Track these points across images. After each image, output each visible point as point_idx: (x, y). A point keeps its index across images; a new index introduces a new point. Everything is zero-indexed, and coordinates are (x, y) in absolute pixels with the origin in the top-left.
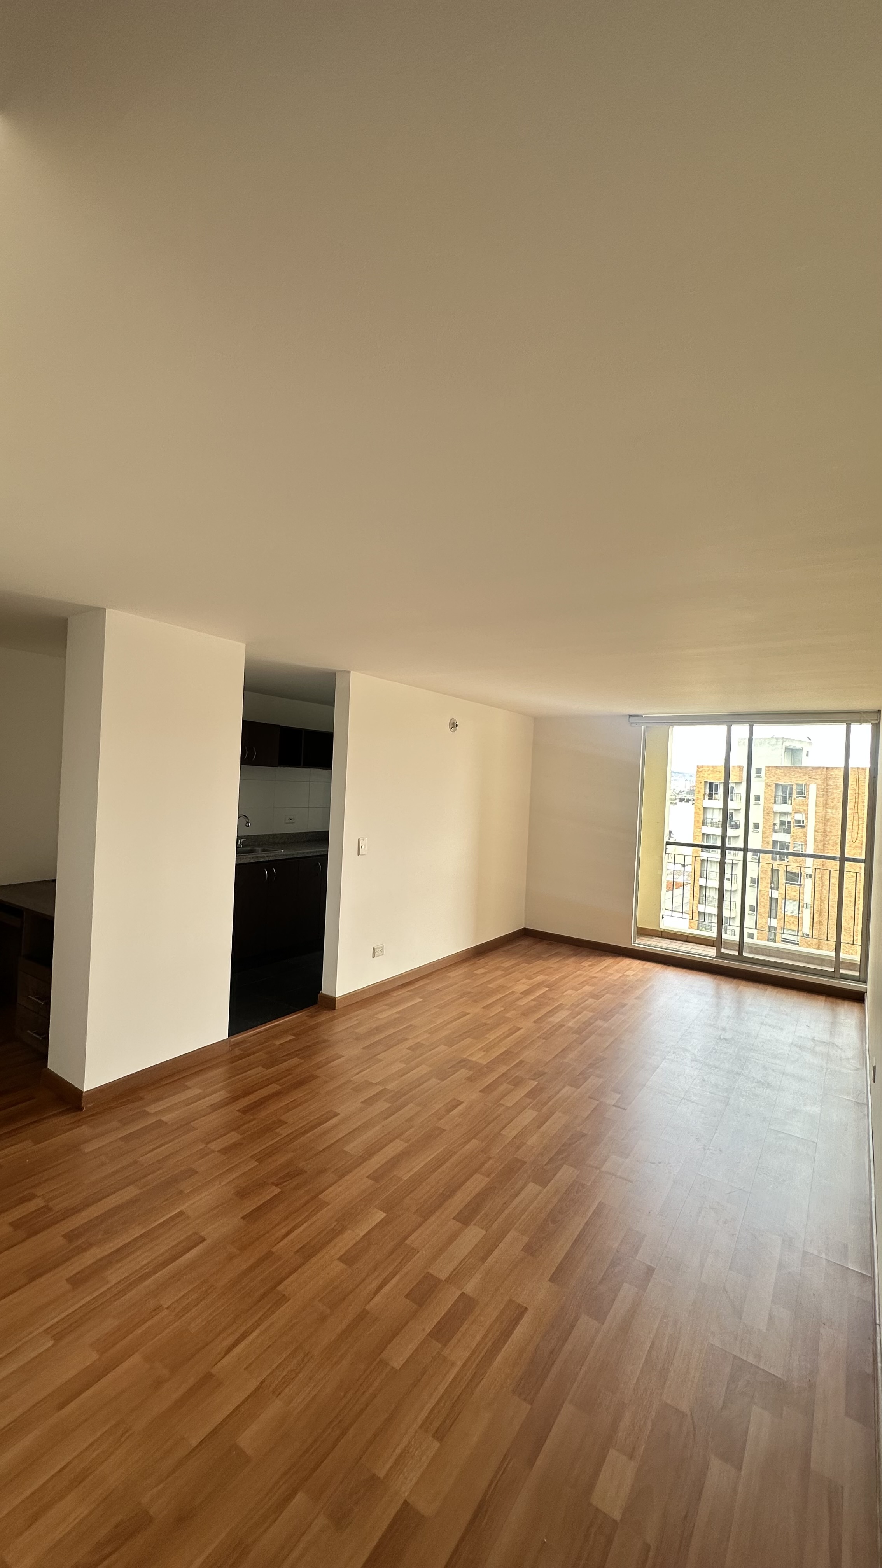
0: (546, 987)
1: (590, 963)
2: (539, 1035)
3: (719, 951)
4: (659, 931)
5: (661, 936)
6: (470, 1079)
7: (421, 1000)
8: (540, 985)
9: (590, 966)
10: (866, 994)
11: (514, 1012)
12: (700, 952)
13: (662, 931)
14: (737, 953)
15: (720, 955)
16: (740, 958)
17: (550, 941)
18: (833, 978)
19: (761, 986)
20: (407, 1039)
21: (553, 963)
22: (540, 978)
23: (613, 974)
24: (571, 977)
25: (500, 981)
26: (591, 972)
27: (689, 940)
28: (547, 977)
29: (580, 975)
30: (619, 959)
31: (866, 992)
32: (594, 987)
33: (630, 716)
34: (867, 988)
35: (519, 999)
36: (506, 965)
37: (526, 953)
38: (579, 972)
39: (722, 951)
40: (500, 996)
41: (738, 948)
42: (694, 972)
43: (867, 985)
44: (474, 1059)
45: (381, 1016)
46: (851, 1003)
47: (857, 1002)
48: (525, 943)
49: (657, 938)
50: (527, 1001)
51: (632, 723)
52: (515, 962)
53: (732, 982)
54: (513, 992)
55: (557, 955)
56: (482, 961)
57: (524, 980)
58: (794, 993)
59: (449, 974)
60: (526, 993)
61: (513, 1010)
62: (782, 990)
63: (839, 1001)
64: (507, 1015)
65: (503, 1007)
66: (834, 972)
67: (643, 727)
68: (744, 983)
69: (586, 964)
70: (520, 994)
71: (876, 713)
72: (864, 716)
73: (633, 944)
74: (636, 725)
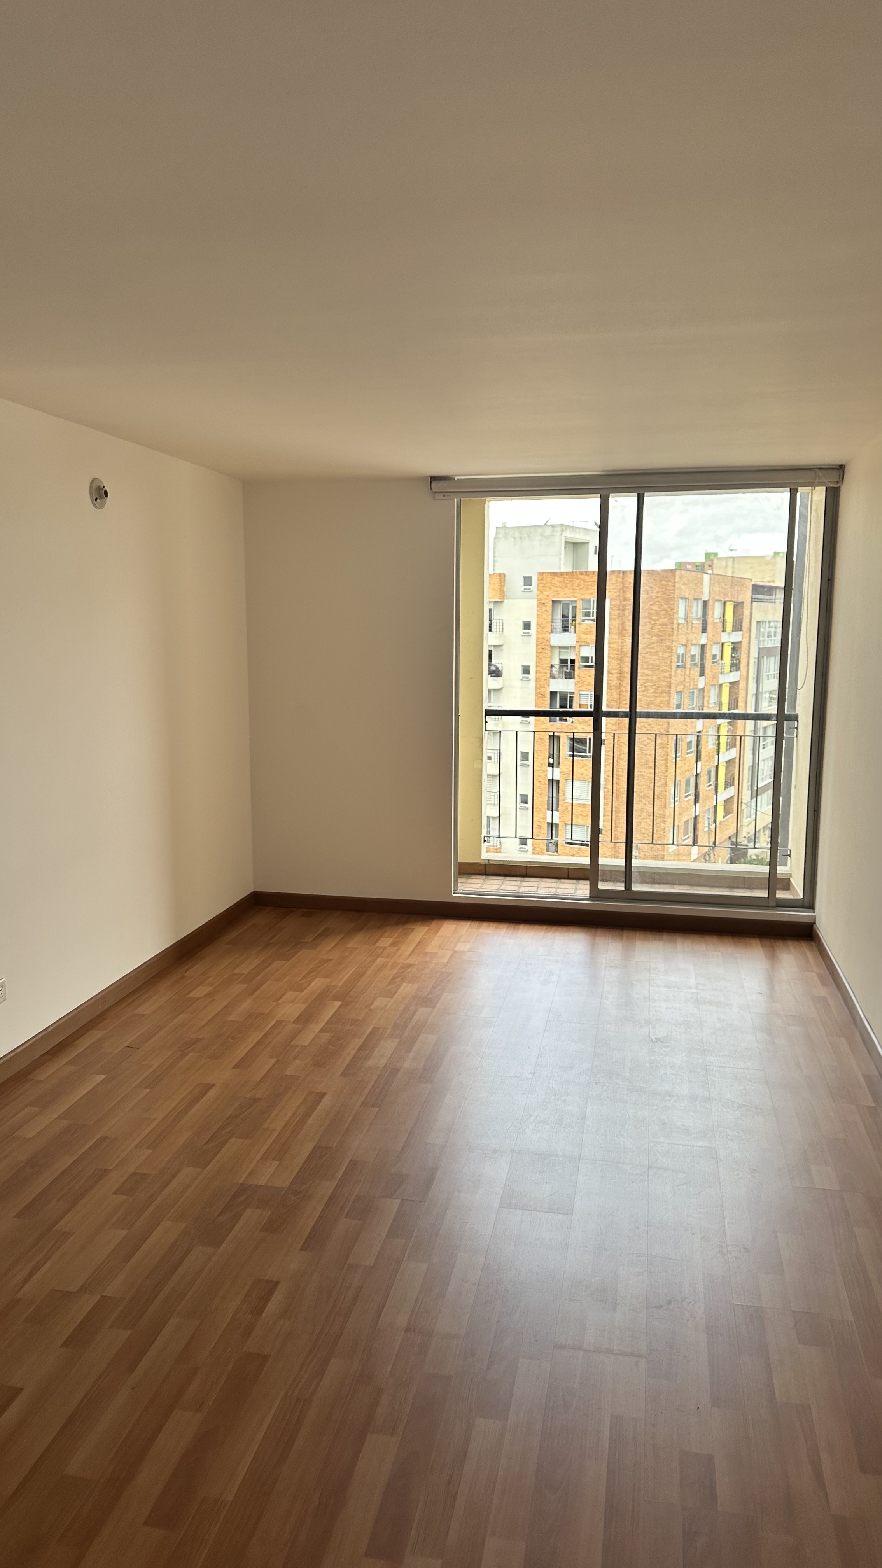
0: (336, 998)
1: (391, 940)
2: (362, 1099)
3: (594, 887)
4: (480, 865)
5: (484, 872)
6: (272, 1227)
7: (103, 1077)
8: (322, 999)
9: (392, 945)
10: (814, 926)
11: (298, 1062)
12: (552, 892)
13: (485, 865)
14: (621, 887)
15: (596, 894)
16: (628, 895)
17: (306, 910)
18: (767, 907)
19: (665, 936)
20: (106, 1172)
21: (328, 950)
22: (318, 984)
23: (437, 953)
24: (369, 972)
25: (246, 1005)
26: (400, 956)
27: (530, 872)
28: (328, 980)
29: (383, 967)
30: (435, 924)
31: (815, 923)
32: (416, 986)
33: (433, 479)
34: (815, 916)
35: (295, 1035)
36: (246, 968)
37: (271, 938)
38: (379, 959)
39: (599, 888)
40: (256, 1036)
41: (624, 880)
42: (560, 928)
43: (814, 912)
44: (262, 1182)
45: (29, 1132)
46: (796, 943)
47: (803, 940)
48: (261, 919)
49: (478, 877)
50: (312, 1036)
51: (435, 493)
52: (257, 962)
53: (622, 936)
54: (279, 1023)
55: (327, 933)
56: (195, 970)
57: (290, 995)
58: (715, 940)
59: (139, 1011)
60: (305, 1019)
61: (294, 1059)
62: (696, 938)
63: (780, 943)
64: (288, 1072)
65: (271, 1057)
66: (768, 898)
67: (455, 499)
68: (638, 935)
69: (385, 942)
70: (294, 1022)
71: (835, 470)
72: (819, 476)
73: (454, 893)
74: (444, 496)
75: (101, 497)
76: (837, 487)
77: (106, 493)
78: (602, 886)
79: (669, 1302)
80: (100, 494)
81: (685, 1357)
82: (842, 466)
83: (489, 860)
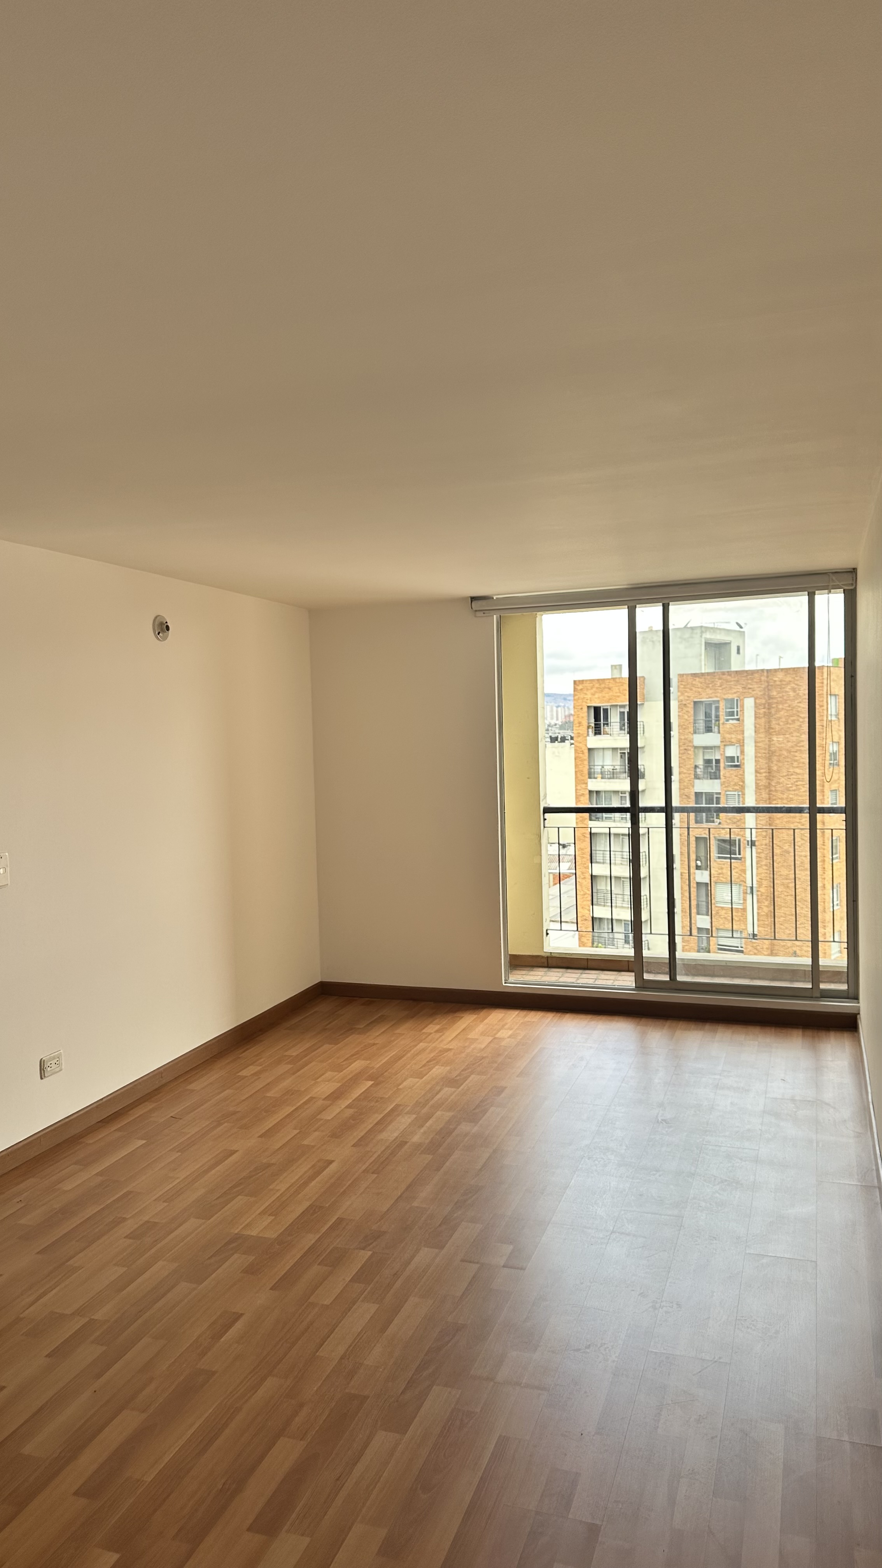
0: (370, 1078)
1: (438, 1027)
2: (364, 1167)
3: (639, 978)
4: (542, 957)
5: (546, 964)
6: (251, 1270)
7: (144, 1142)
8: (355, 1080)
9: (437, 1031)
10: (858, 1016)
11: (317, 1133)
12: (609, 983)
13: (548, 957)
14: (666, 978)
15: (642, 984)
16: (673, 985)
17: (367, 999)
18: (811, 998)
19: (708, 1026)
20: (124, 1219)
21: (377, 1036)
22: (358, 1065)
23: (477, 1039)
24: (409, 1055)
25: (286, 1083)
26: (442, 1041)
27: (590, 964)
28: (368, 1062)
29: (424, 1050)
30: (484, 1013)
31: (859, 1014)
32: (448, 1068)
33: (473, 599)
34: (859, 1007)
35: (324, 1109)
36: (294, 1052)
37: (327, 1025)
38: (421, 1044)
39: (644, 978)
40: (289, 1109)
41: (668, 970)
42: (604, 1018)
43: (859, 1003)
44: (254, 1233)
45: (68, 1186)
46: (838, 1034)
47: (847, 1031)
48: (324, 1007)
49: (541, 969)
50: (338, 1110)
51: (476, 611)
52: (308, 1045)
53: (665, 1026)
54: (312, 1098)
55: (382, 1020)
56: (252, 1052)
57: (329, 1074)
58: (756, 1030)
59: (190, 1087)
60: (336, 1096)
61: (314, 1131)
62: (739, 1028)
63: (823, 1034)
64: (306, 1142)
65: (295, 1129)
66: (812, 988)
67: (495, 616)
68: (682, 1024)
69: (432, 1028)
70: (324, 1099)
71: (849, 573)
72: (832, 579)
73: (505, 983)
74: (484, 613)
75: (163, 631)
76: (851, 590)
77: (168, 628)
78: (646, 976)
79: (588, 1347)
80: (162, 628)
81: (585, 1392)
82: (854, 569)
83: (551, 953)
